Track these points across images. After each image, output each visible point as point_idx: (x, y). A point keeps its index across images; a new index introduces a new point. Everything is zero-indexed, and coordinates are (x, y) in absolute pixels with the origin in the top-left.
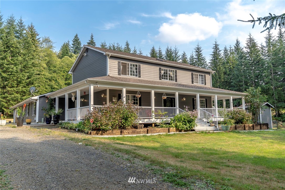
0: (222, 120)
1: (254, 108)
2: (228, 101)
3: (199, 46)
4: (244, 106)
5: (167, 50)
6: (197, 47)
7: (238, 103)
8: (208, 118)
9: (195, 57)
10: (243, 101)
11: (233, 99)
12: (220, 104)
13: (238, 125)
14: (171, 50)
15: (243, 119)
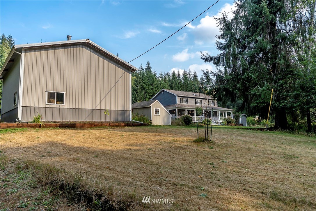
0: (222, 122)
1: (237, 117)
2: (225, 113)
3: (208, 70)
4: (232, 116)
5: (184, 73)
6: (206, 71)
7: (229, 114)
8: (216, 121)
9: (204, 78)
10: (232, 113)
11: (227, 112)
12: (221, 115)
13: (228, 124)
14: (186, 72)
15: (231, 121)
